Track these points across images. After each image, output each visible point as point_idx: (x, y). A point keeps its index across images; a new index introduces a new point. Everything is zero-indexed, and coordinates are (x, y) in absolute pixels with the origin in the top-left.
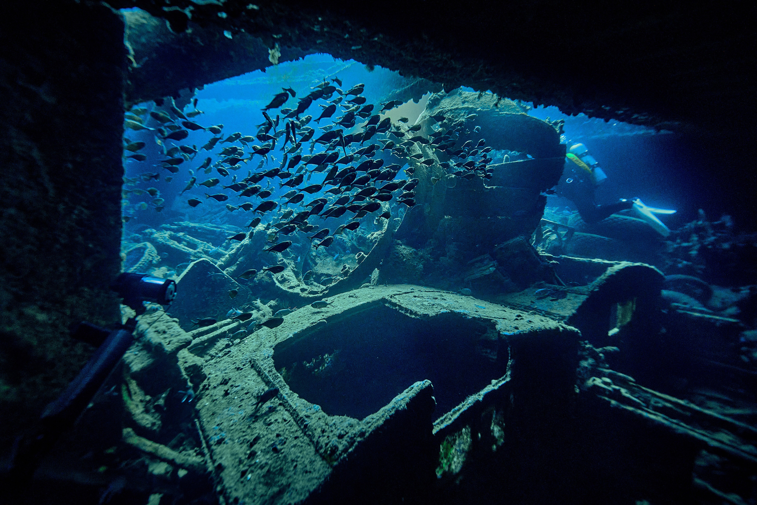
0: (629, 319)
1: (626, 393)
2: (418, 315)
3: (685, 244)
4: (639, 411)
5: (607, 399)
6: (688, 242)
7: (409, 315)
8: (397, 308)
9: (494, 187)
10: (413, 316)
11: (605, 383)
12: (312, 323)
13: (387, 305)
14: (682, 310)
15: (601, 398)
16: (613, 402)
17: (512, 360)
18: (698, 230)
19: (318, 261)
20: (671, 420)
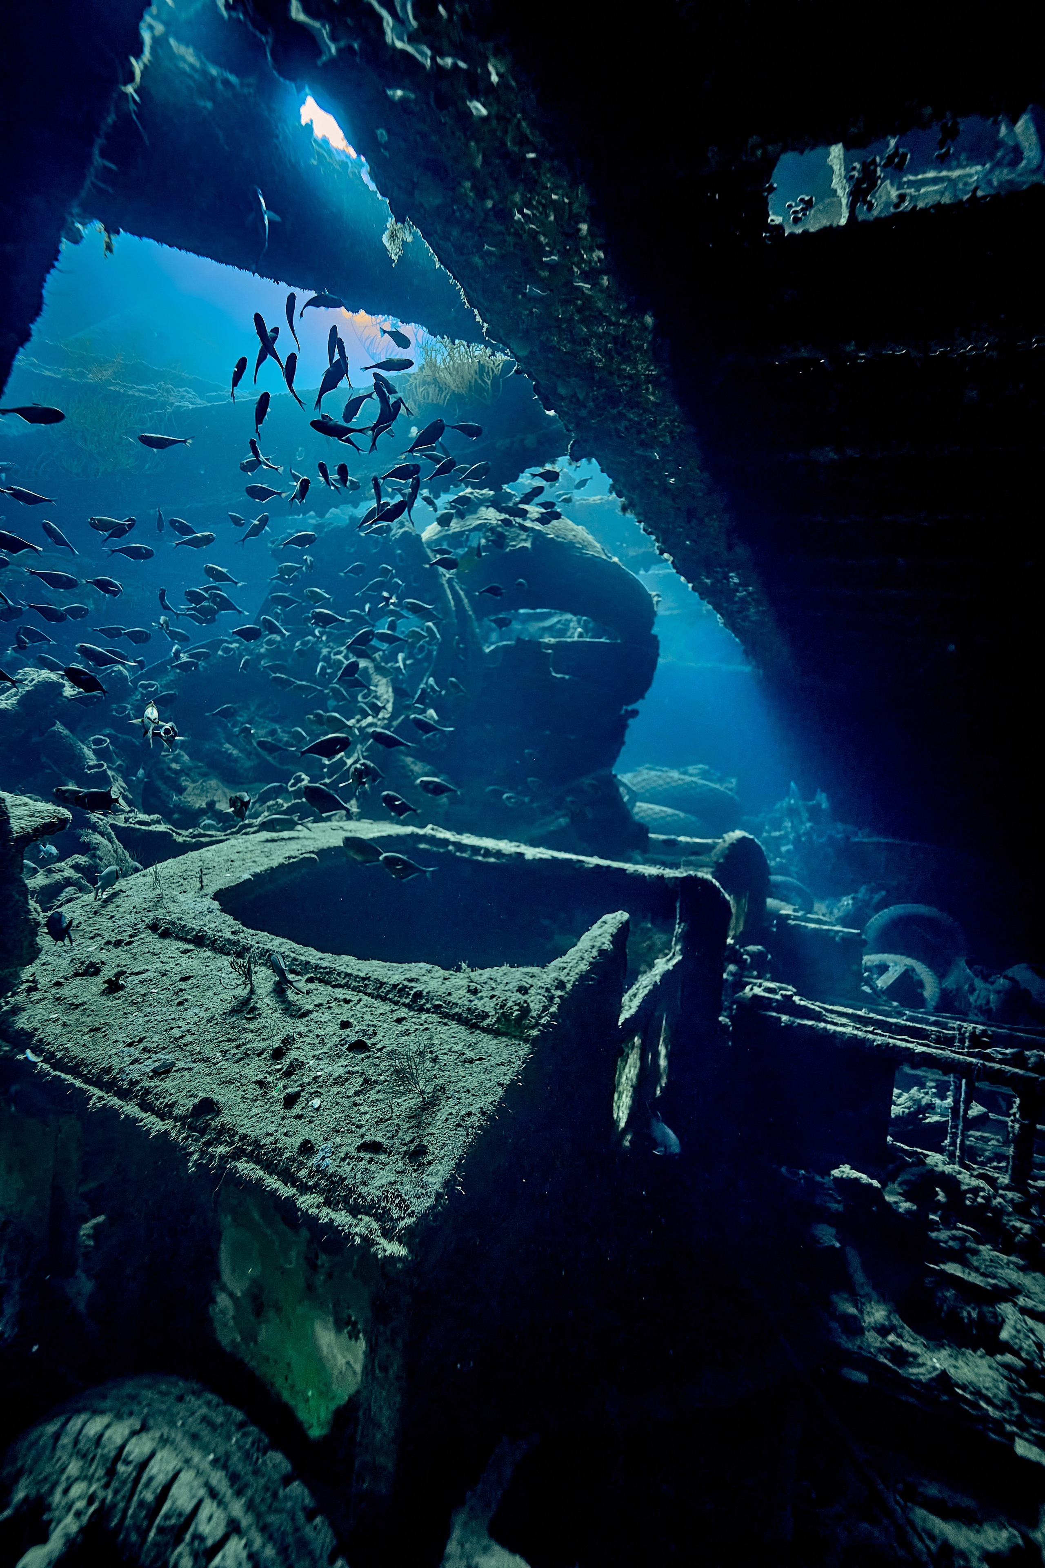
0: (741, 928)
1: (801, 1000)
2: (504, 855)
3: (777, 834)
4: (822, 1025)
5: (774, 1014)
6: (780, 830)
7: (480, 858)
8: (451, 848)
9: (567, 677)
10: (492, 860)
11: (769, 990)
12: (290, 858)
13: (422, 846)
14: (794, 920)
15: (765, 1015)
16: (784, 1018)
17: (683, 924)
18: (792, 812)
19: (187, 783)
20: (864, 1029)
